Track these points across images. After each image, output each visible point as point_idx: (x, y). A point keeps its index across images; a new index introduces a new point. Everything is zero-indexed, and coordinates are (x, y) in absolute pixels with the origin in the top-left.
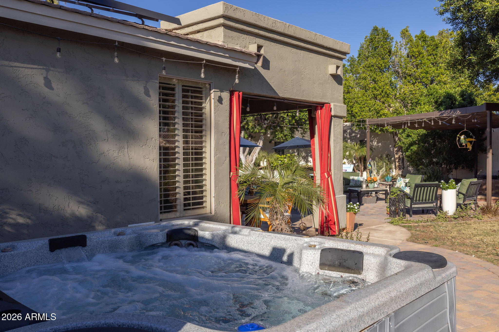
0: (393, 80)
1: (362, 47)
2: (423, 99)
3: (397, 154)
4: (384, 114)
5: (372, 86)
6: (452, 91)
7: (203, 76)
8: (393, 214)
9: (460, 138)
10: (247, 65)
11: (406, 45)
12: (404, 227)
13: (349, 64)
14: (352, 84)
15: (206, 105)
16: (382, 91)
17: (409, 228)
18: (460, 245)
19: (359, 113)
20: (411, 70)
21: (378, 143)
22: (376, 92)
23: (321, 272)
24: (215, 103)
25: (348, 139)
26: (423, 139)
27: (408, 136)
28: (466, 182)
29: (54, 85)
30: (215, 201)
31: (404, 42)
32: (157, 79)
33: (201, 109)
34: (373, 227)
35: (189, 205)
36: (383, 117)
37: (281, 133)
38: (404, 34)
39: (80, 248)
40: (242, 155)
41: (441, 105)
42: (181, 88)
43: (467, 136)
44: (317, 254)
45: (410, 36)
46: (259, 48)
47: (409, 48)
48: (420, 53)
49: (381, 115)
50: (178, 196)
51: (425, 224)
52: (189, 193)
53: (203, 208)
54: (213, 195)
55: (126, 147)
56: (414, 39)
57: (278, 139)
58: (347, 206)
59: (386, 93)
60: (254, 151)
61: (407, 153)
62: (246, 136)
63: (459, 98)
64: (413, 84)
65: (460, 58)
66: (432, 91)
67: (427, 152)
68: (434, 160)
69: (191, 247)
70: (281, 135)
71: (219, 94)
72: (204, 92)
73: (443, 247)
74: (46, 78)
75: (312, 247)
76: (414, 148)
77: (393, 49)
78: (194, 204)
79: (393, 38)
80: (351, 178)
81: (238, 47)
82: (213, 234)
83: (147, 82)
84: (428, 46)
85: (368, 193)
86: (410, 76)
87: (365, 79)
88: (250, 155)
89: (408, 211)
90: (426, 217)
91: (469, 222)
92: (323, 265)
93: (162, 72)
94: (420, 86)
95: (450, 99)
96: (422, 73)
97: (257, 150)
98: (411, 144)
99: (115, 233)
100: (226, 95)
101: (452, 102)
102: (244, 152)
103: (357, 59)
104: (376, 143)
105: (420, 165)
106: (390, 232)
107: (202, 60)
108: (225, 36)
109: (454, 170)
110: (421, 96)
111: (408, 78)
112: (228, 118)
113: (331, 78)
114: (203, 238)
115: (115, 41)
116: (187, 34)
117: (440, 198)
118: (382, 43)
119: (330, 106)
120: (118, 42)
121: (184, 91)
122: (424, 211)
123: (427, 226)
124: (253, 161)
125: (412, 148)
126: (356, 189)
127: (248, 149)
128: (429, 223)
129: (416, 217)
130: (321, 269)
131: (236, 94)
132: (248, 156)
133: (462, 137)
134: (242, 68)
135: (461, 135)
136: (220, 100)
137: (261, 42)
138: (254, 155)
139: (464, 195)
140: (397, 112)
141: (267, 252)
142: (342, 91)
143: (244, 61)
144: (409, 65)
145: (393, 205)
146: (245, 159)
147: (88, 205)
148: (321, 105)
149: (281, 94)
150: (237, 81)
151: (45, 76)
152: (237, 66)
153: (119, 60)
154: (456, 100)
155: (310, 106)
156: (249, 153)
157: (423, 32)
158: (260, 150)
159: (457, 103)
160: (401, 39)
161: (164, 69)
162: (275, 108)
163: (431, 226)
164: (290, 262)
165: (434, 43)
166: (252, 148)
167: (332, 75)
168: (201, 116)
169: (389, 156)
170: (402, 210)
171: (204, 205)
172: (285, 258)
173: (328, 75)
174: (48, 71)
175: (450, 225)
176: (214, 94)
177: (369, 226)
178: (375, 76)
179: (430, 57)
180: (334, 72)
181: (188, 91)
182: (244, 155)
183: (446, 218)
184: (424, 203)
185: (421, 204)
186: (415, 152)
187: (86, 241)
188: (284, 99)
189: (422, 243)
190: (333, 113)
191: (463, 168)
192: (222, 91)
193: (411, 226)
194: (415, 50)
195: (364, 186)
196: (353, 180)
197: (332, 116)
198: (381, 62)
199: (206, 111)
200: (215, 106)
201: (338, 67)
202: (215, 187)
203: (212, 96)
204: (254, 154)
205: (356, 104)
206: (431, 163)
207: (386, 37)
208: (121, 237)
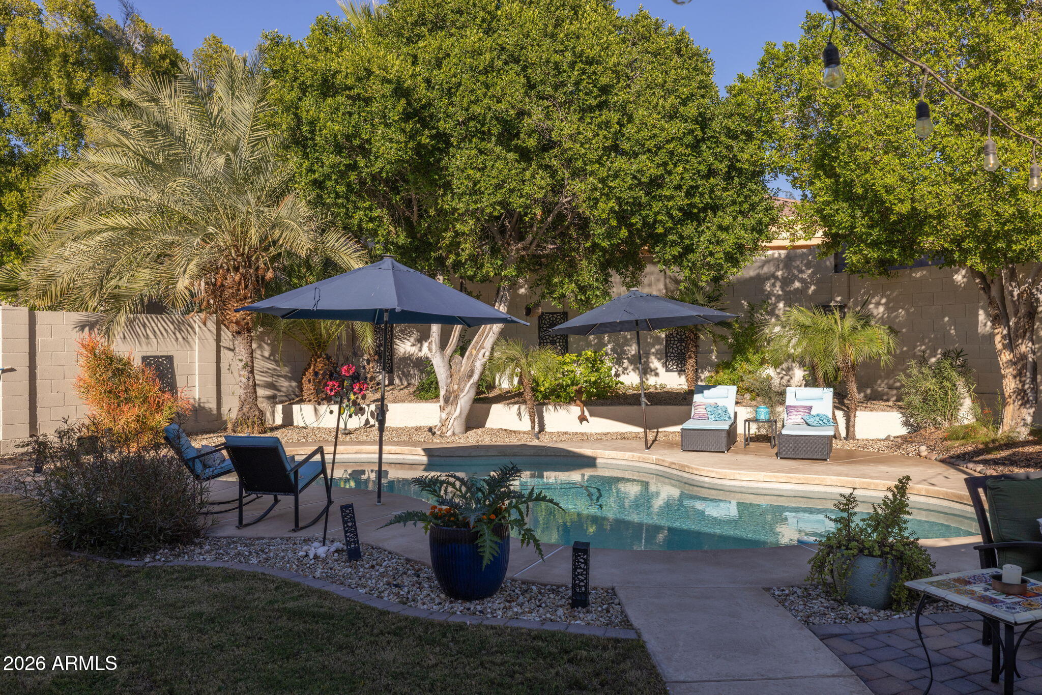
37: (571, 281)
40: (438, 354)
60: (477, 342)
70: (570, 288)
88: (462, 355)
97: (488, 337)
102: (444, 344)
104: (881, 309)
124: (476, 376)
127: (457, 329)
132: (457, 357)
138: (477, 356)
146: (447, 367)
156: (462, 349)
158: (498, 339)
166: (472, 324)
182: (443, 356)
204: (478, 351)
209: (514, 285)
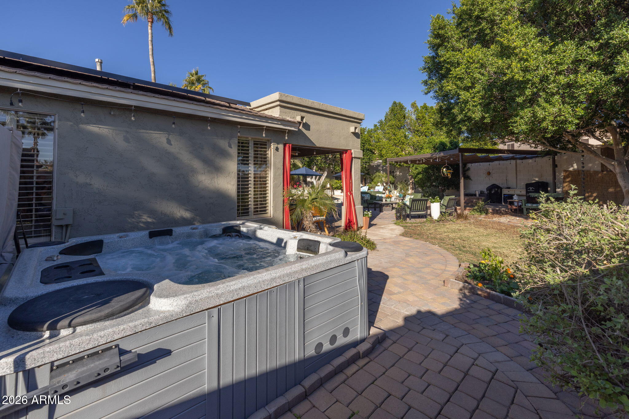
0: (407, 133)
1: (387, 114)
2: (425, 146)
3: (411, 180)
4: (401, 155)
5: (393, 138)
6: (444, 140)
7: (264, 135)
8: (398, 218)
9: (443, 170)
10: (293, 129)
11: (414, 112)
12: (402, 226)
13: (379, 124)
14: (381, 136)
15: (269, 152)
16: (399, 141)
17: (405, 227)
18: (432, 238)
19: (385, 155)
20: (417, 127)
21: (400, 173)
22: (396, 142)
23: (298, 253)
24: (273, 151)
25: (381, 170)
26: (426, 171)
27: (416, 169)
28: (447, 198)
29: (172, 143)
30: (273, 209)
31: (413, 110)
32: (236, 138)
33: (266, 155)
34: (382, 226)
35: (257, 211)
36: (400, 157)
38: (414, 105)
39: (168, 236)
41: (437, 149)
42: (253, 143)
43: (448, 168)
44: (296, 241)
45: (417, 107)
46: (302, 118)
47: (416, 114)
48: (423, 117)
49: (399, 156)
50: (250, 206)
51: (416, 225)
52: (257, 205)
53: (266, 213)
54: (272, 206)
55: (216, 177)
56: (420, 108)
57: (337, 170)
58: (364, 213)
59: (402, 142)
61: (416, 180)
62: (317, 169)
63: (448, 145)
64: (419, 136)
65: (439, 120)
66: (431, 141)
67: (428, 178)
68: (434, 184)
69: (237, 237)
71: (276, 145)
72: (267, 145)
73: (420, 240)
74: (168, 139)
75: (295, 238)
76: (420, 176)
77: (407, 115)
78: (261, 211)
79: (406, 108)
80: (377, 195)
81: (288, 118)
82: (248, 230)
83: (230, 140)
84: (429, 113)
85: (387, 205)
86: (418, 131)
87: (389, 133)
89: (408, 216)
90: (418, 220)
91: (445, 224)
92: (299, 249)
93: (237, 134)
94: (424, 137)
95: (443, 145)
96: (425, 129)
97: (323, 178)
98: (418, 174)
99: (191, 228)
100: (281, 147)
101: (444, 148)
102: (315, 179)
103: (384, 121)
105: (425, 187)
106: (392, 230)
107: (264, 126)
108: (280, 112)
109: (447, 190)
110: (424, 143)
111: (416, 132)
112: (282, 160)
113: (352, 135)
114: (242, 232)
115: (208, 117)
116: (261, 111)
117: (429, 208)
118: (399, 111)
119: (351, 151)
120: (210, 118)
121: (254, 144)
122: (419, 217)
123: (417, 226)
124: (321, 185)
125: (418, 176)
126: (379, 202)
127: (318, 177)
128: (419, 224)
129: (413, 220)
130: (298, 251)
131: (287, 145)
132: (318, 181)
133: (444, 170)
134: (289, 130)
135: (444, 168)
136: (277, 149)
137: (303, 114)
138: (321, 181)
139: (445, 206)
140: (409, 154)
141: (274, 241)
142: (360, 142)
143: (291, 126)
144: (417, 125)
145: (398, 212)
146: (316, 183)
147: (191, 212)
148: (346, 151)
149: (318, 145)
150: (286, 138)
151: (167, 138)
152: (287, 129)
153: (210, 128)
154: (446, 146)
155: (341, 152)
156: (319, 179)
157: (425, 104)
158: (325, 178)
159: (447, 148)
160: (411, 109)
161: (239, 132)
162: (315, 153)
163: (420, 226)
164: (285, 247)
165: (432, 111)
166: (320, 176)
167: (352, 133)
168: (266, 159)
169: (407, 181)
170: (404, 216)
171: (267, 212)
172: (283, 245)
173: (350, 133)
174: (169, 135)
175: (432, 225)
176: (273, 146)
177: (380, 225)
178: (394, 131)
179: (430, 119)
180: (353, 131)
181: (257, 144)
183: (432, 221)
184: (419, 211)
185: (416, 212)
186: (421, 179)
187: (172, 232)
188: (320, 148)
189: (408, 237)
190: (353, 156)
191: (452, 189)
192: (278, 144)
193: (407, 226)
194: (420, 115)
195: (384, 200)
196: (378, 196)
197: (352, 158)
198: (398, 123)
199: (269, 156)
200: (273, 153)
201: (356, 128)
202: (273, 201)
203: (272, 147)
205: (383, 149)
206: (432, 185)
207: (402, 108)
208: (194, 230)
209: (329, 167)
